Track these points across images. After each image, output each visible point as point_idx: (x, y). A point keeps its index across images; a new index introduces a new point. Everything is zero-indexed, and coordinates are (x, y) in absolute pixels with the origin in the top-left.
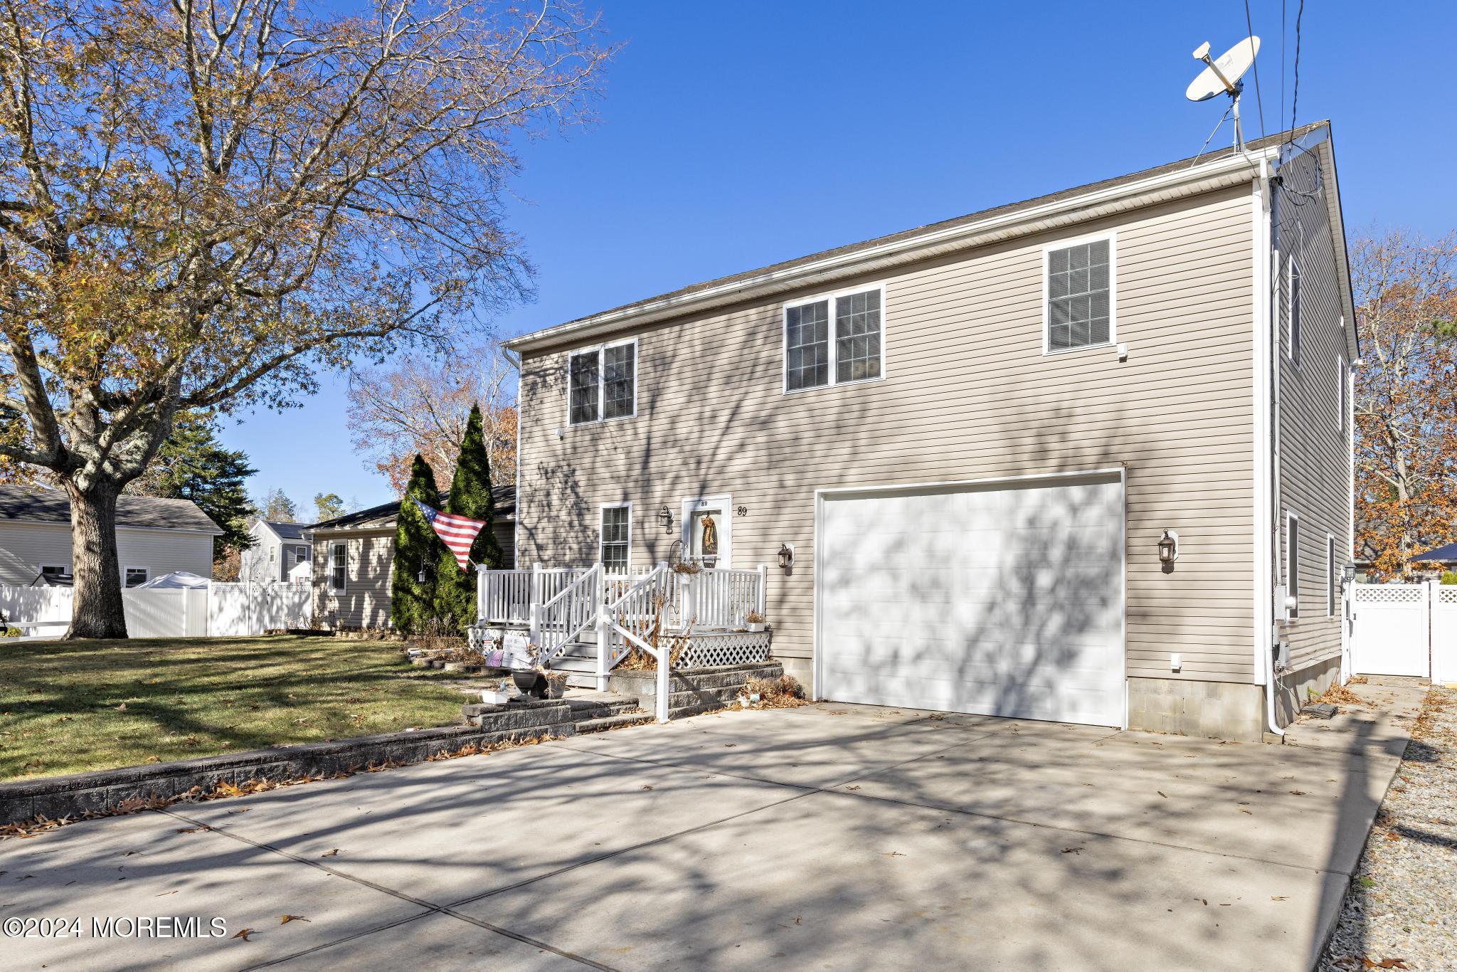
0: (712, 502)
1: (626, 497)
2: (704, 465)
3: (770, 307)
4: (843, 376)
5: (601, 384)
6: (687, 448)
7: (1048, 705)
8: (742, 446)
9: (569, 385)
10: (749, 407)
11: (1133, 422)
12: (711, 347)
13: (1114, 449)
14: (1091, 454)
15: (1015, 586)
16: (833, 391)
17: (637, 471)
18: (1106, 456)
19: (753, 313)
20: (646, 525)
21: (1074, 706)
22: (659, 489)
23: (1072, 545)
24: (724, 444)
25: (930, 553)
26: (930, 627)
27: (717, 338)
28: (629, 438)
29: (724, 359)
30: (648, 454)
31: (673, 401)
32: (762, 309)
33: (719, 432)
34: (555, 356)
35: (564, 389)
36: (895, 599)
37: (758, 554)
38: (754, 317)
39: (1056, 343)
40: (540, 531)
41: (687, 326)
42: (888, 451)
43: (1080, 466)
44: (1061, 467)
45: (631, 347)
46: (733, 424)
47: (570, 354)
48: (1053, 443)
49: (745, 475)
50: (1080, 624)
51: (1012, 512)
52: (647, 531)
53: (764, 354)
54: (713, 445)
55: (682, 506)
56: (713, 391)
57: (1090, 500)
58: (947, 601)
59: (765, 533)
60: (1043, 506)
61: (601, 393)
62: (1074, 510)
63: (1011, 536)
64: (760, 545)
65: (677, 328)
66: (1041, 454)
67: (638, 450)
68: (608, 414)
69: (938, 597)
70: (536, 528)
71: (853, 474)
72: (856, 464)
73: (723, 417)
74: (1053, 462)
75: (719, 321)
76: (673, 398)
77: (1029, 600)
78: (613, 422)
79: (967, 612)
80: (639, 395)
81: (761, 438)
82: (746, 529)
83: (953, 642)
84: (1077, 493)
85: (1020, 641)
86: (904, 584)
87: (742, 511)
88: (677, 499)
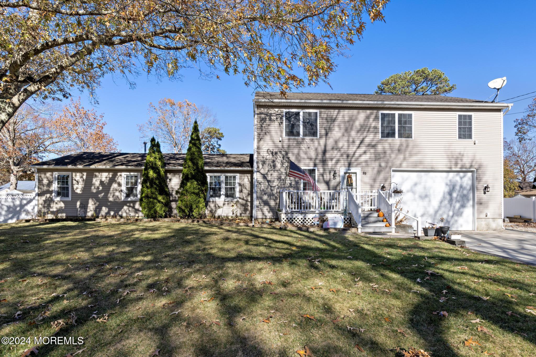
0: (353, 170)
1: (315, 165)
2: (350, 158)
3: (375, 111)
4: (400, 136)
5: (301, 123)
6: (342, 151)
7: (455, 226)
8: (365, 152)
9: (284, 121)
10: (367, 140)
11: (478, 158)
12: (352, 120)
13: (473, 165)
14: (468, 165)
15: (448, 197)
16: (397, 140)
17: (320, 157)
18: (471, 166)
19: (368, 112)
20: (325, 176)
21: (461, 226)
22: (330, 164)
23: (461, 187)
24: (358, 151)
25: (425, 188)
26: (425, 208)
27: (354, 117)
28: (316, 145)
29: (357, 124)
30: (325, 152)
31: (336, 135)
32: (371, 111)
33: (355, 147)
34: (277, 110)
35: (282, 123)
36: (415, 200)
37: (372, 187)
38: (368, 113)
39: (460, 137)
40: (270, 175)
41: (342, 111)
42: (414, 159)
43: (466, 168)
44: (461, 168)
45: (316, 113)
46: (361, 145)
47: (285, 110)
48: (459, 162)
49: (366, 161)
50: (463, 206)
51: (447, 178)
52: (325, 178)
53: (373, 125)
54: (353, 151)
55: (342, 170)
56: (353, 133)
57: (464, 176)
58: (430, 201)
59: (375, 180)
60: (453, 177)
61: (301, 127)
62: (461, 178)
63: (447, 184)
64: (373, 184)
65: (337, 111)
66: (456, 164)
67: (320, 150)
68: (305, 135)
69: (427, 199)
70: (267, 174)
71: (404, 164)
72: (405, 162)
73: (358, 143)
74: (459, 167)
75: (355, 112)
76: (336, 133)
77: (451, 200)
78: (308, 139)
79: (435, 203)
80: (320, 131)
81: (372, 150)
82: (367, 178)
83: (431, 211)
84: (462, 174)
85: (449, 211)
86: (417, 196)
87: (364, 173)
88: (338, 168)
